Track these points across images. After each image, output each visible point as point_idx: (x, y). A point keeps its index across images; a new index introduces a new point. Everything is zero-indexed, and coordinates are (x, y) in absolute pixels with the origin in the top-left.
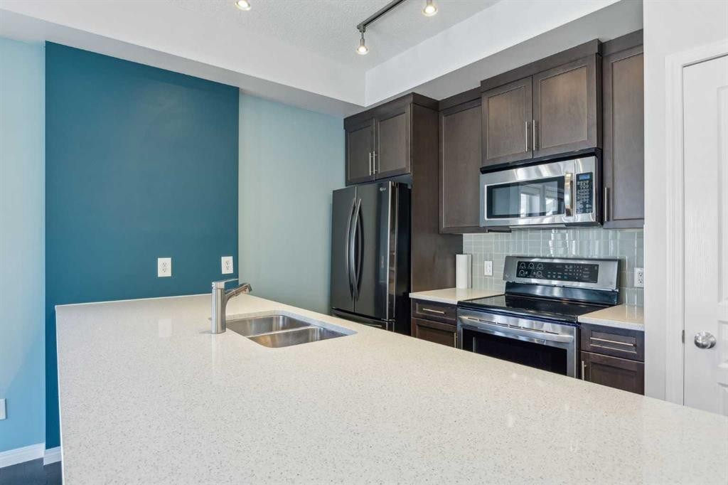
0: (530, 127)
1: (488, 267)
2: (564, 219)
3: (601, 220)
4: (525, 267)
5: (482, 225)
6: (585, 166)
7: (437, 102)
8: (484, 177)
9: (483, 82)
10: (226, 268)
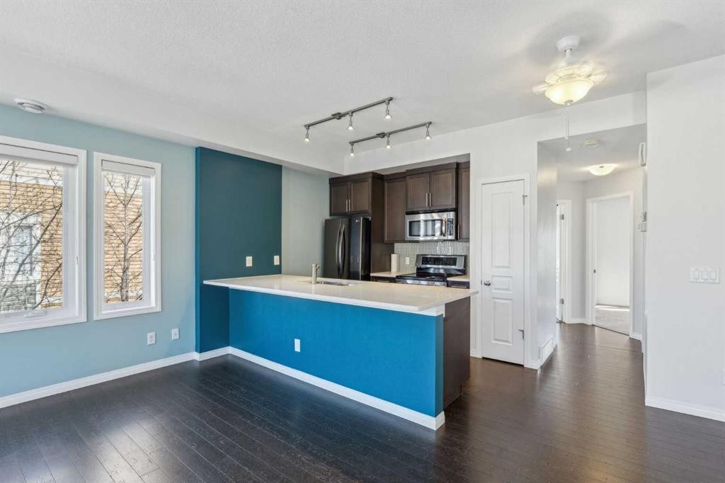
0: (429, 195)
1: (407, 261)
2: (442, 237)
3: (457, 239)
4: (426, 260)
5: (406, 239)
6: (451, 215)
7: (383, 176)
8: (407, 217)
9: (407, 171)
10: (276, 262)
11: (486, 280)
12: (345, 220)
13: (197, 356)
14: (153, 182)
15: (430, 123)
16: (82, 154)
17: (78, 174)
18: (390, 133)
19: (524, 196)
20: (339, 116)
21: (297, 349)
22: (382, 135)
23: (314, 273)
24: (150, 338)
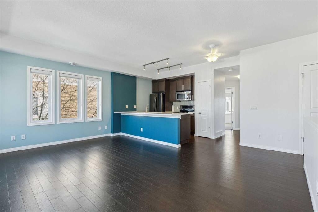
0: (183, 86)
1: (177, 108)
3: (192, 100)
5: (176, 100)
6: (190, 92)
7: (169, 80)
8: (177, 93)
9: (177, 78)
10: (135, 107)
11: (199, 112)
12: (157, 94)
13: (112, 135)
14: (100, 83)
15: (181, 64)
16: (83, 75)
17: (81, 81)
18: (170, 67)
19: (210, 86)
20: (153, 63)
21: (142, 131)
22: (167, 67)
23: (146, 110)
24: (99, 128)
